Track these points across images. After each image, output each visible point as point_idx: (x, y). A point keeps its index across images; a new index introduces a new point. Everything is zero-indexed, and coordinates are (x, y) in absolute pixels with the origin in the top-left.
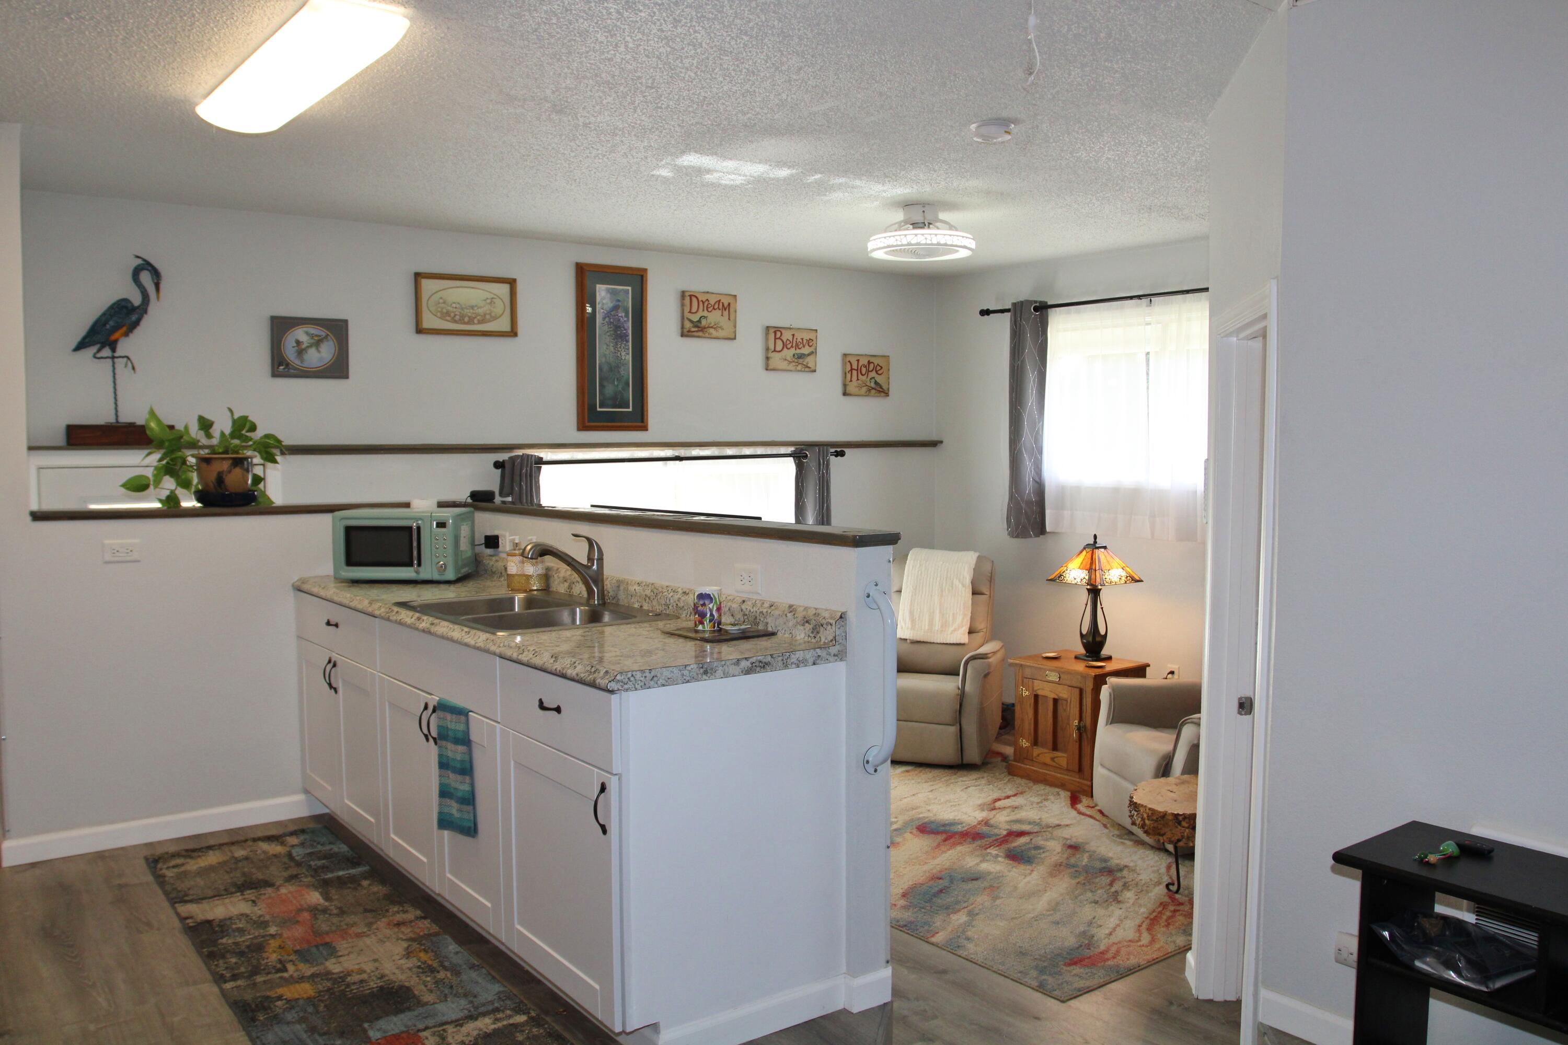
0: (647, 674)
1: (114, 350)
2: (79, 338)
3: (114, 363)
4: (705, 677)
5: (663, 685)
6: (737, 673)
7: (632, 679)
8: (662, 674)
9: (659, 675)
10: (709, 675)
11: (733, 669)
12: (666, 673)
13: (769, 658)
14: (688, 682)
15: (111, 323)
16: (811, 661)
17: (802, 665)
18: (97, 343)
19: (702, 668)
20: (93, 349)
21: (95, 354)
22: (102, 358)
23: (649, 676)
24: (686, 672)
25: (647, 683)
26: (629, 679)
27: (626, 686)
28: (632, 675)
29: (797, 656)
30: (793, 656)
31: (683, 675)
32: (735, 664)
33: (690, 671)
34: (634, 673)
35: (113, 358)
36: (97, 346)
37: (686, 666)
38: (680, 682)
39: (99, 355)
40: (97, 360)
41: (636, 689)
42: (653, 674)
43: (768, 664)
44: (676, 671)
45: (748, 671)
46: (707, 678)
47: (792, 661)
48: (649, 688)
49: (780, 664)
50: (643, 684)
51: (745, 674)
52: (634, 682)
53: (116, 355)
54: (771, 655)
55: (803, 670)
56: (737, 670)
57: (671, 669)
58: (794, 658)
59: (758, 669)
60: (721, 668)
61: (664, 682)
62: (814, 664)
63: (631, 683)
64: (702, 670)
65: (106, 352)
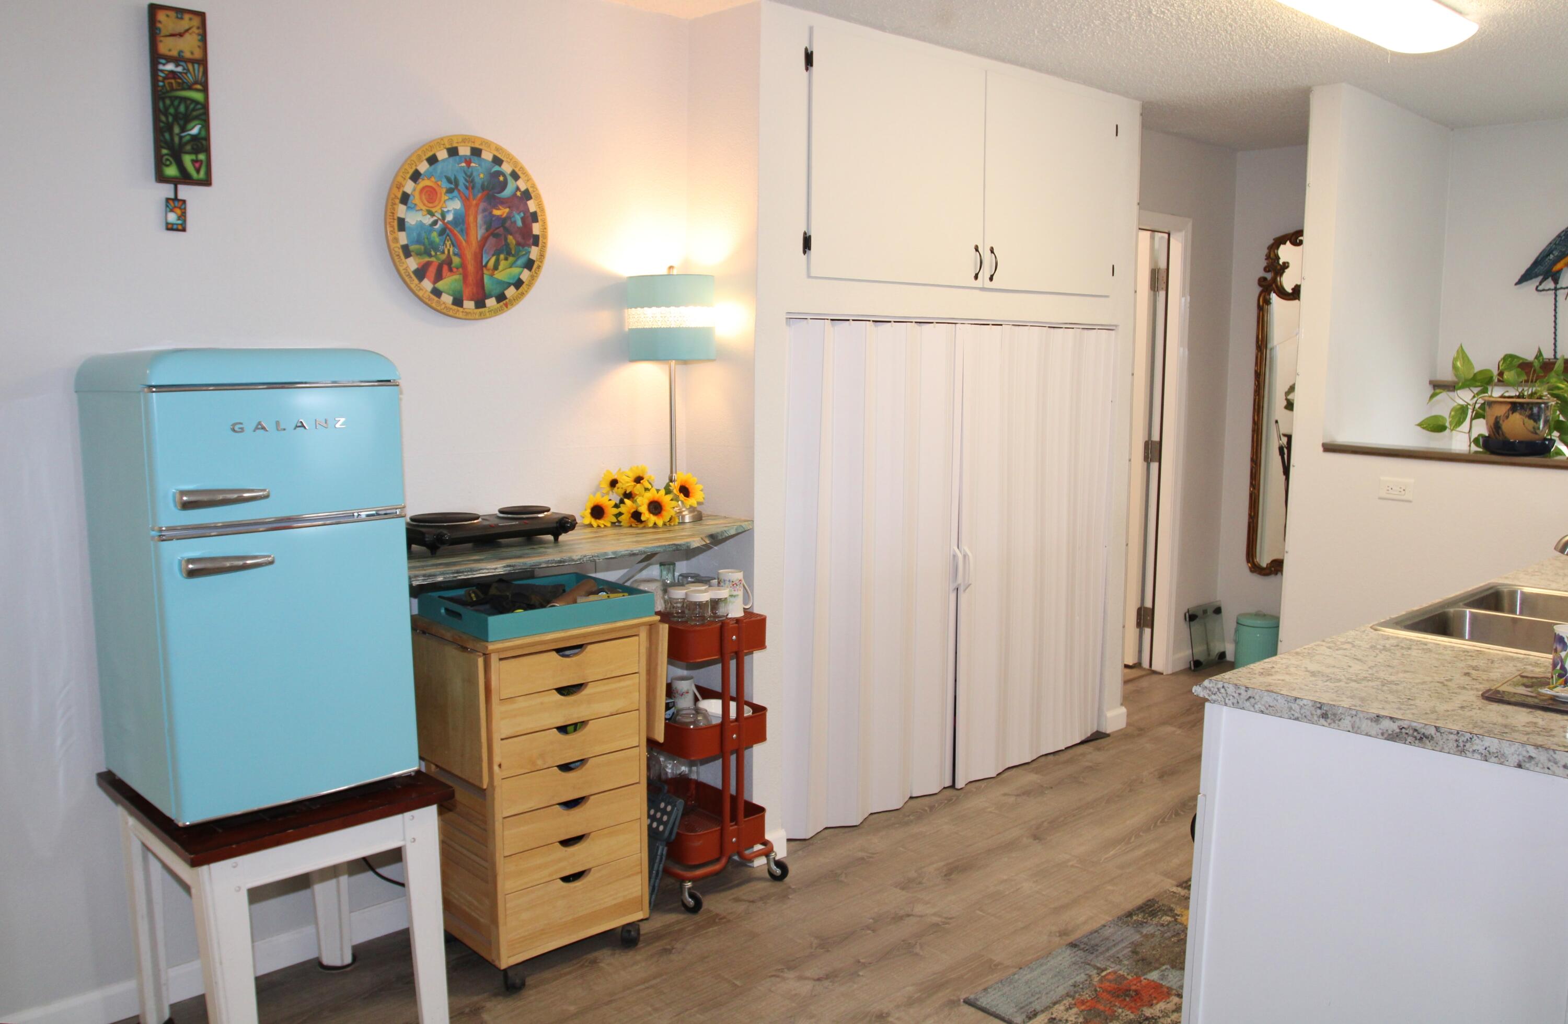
0: (1242, 691)
1: (1556, 281)
2: (1522, 271)
3: (1556, 295)
4: (1322, 721)
5: (1262, 712)
6: (1373, 733)
7: (1222, 690)
8: (1261, 698)
9: (1257, 697)
10: (1329, 721)
11: (1366, 725)
12: (1268, 699)
13: (1432, 731)
14: (1297, 719)
15: (1556, 253)
16: (1514, 759)
17: (1493, 759)
18: (1541, 275)
19: (1320, 708)
20: (1535, 282)
21: (1537, 287)
22: (1544, 290)
23: (1245, 695)
24: (1295, 706)
25: (1240, 702)
26: (1218, 689)
27: (1214, 697)
28: (1223, 687)
29: (1487, 744)
30: (1478, 741)
31: (1291, 708)
32: (1372, 720)
33: (1301, 707)
34: (1226, 685)
35: (1556, 289)
36: (1540, 278)
37: (1296, 699)
38: (1286, 716)
39: (1540, 288)
40: (1540, 293)
41: (1226, 705)
42: (1250, 693)
43: (1429, 738)
44: (1281, 701)
45: (1393, 737)
46: (1325, 723)
47: (1475, 747)
48: (1243, 708)
49: (1452, 744)
50: (1235, 701)
51: (1387, 739)
52: (1224, 695)
53: (1558, 286)
54: (1437, 728)
55: (1491, 768)
56: (1375, 729)
57: (1275, 695)
58: (1478, 745)
59: (1409, 739)
60: (1349, 718)
61: (1263, 708)
62: (1519, 766)
63: (1220, 695)
64: (1319, 712)
65: (1549, 284)
